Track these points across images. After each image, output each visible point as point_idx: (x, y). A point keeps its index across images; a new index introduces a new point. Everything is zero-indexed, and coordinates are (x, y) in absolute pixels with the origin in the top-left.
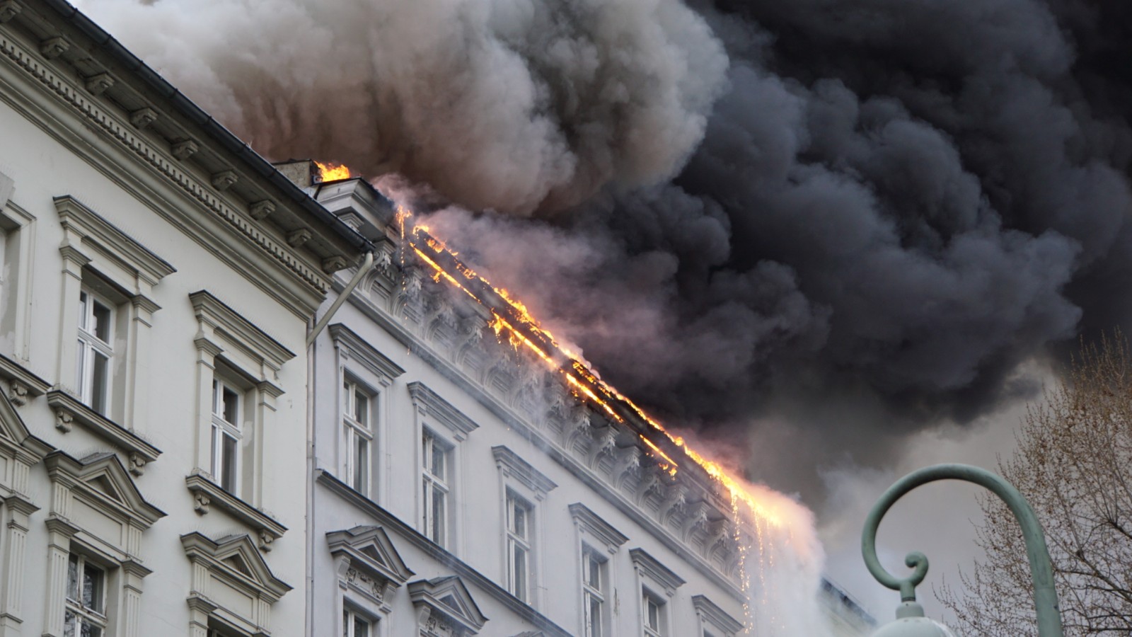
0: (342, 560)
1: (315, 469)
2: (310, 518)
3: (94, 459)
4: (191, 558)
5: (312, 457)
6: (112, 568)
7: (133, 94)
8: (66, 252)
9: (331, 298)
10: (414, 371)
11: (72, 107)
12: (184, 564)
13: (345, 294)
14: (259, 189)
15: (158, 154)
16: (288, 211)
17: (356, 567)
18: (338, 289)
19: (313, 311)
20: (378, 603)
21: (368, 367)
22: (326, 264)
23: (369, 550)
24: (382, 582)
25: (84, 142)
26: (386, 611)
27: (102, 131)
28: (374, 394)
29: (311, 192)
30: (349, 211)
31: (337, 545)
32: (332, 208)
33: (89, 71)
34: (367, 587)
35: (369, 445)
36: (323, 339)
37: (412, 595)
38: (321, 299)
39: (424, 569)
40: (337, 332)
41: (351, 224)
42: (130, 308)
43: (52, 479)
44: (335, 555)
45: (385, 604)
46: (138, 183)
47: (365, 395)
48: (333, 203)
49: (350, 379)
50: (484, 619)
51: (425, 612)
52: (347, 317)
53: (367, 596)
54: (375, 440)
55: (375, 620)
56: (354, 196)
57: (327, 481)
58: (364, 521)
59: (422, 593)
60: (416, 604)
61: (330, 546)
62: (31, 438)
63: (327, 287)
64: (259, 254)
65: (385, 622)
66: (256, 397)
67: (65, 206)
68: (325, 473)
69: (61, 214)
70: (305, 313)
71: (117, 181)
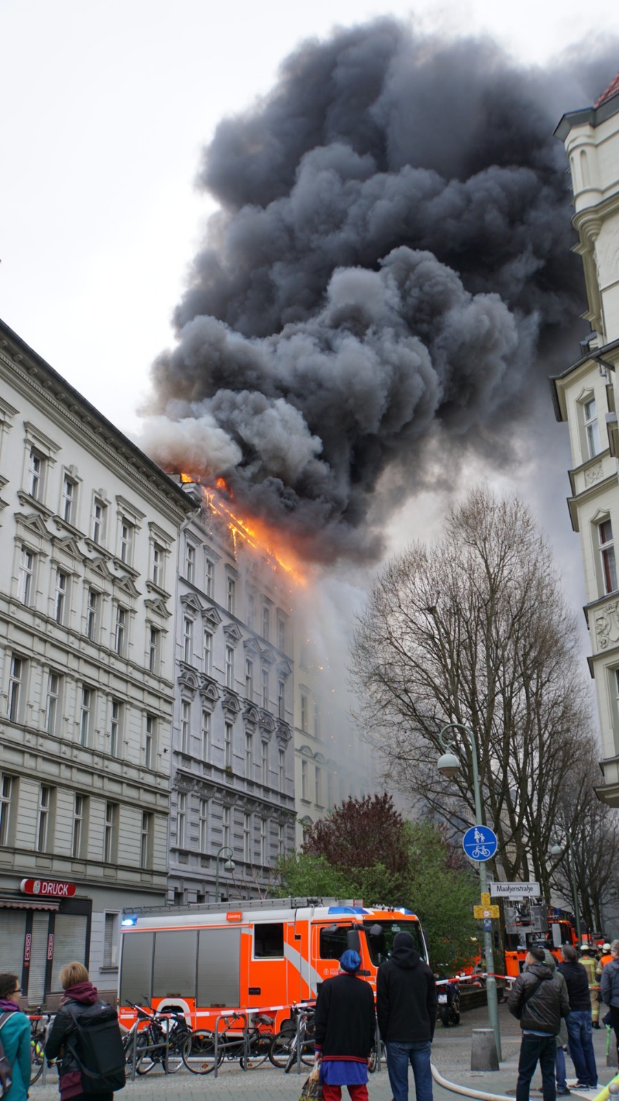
0: (185, 604)
1: (178, 576)
2: (177, 592)
3: (124, 577)
4: (147, 607)
5: (178, 572)
6: (127, 611)
7: (140, 463)
8: (119, 513)
9: (186, 521)
10: (206, 542)
11: (123, 467)
12: (145, 608)
13: (191, 520)
14: (171, 489)
15: (144, 480)
16: (178, 496)
17: (189, 607)
18: (189, 518)
19: (180, 525)
20: (193, 617)
21: (193, 541)
22: (185, 510)
23: (192, 601)
24: (194, 610)
25: (124, 477)
26: (195, 619)
27: (130, 474)
28: (194, 549)
29: (180, 485)
30: (192, 492)
31: (183, 600)
32: (186, 491)
33: (129, 456)
34: (190, 612)
35: (192, 566)
36: (182, 534)
37: (202, 613)
38: (183, 521)
39: (206, 605)
40: (186, 531)
41: (192, 496)
42: (133, 529)
43: (114, 585)
44: (183, 603)
45: (195, 617)
46: (137, 488)
47: (191, 549)
48: (187, 489)
49: (188, 545)
50: (221, 621)
51: (205, 619)
52: (191, 527)
53: (190, 615)
54: (194, 564)
55: (192, 622)
56: (195, 488)
57: (181, 579)
58: (190, 591)
59: (205, 613)
60: (203, 617)
61: (181, 600)
62: (110, 573)
63: (185, 518)
64: (168, 508)
65: (195, 623)
66: (164, 553)
67: (119, 498)
68: (182, 577)
69: (117, 501)
70: (177, 525)
71: (131, 488)
